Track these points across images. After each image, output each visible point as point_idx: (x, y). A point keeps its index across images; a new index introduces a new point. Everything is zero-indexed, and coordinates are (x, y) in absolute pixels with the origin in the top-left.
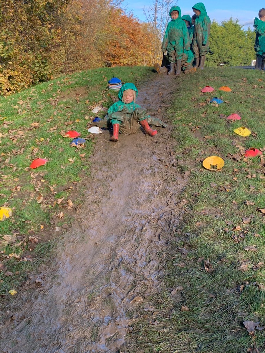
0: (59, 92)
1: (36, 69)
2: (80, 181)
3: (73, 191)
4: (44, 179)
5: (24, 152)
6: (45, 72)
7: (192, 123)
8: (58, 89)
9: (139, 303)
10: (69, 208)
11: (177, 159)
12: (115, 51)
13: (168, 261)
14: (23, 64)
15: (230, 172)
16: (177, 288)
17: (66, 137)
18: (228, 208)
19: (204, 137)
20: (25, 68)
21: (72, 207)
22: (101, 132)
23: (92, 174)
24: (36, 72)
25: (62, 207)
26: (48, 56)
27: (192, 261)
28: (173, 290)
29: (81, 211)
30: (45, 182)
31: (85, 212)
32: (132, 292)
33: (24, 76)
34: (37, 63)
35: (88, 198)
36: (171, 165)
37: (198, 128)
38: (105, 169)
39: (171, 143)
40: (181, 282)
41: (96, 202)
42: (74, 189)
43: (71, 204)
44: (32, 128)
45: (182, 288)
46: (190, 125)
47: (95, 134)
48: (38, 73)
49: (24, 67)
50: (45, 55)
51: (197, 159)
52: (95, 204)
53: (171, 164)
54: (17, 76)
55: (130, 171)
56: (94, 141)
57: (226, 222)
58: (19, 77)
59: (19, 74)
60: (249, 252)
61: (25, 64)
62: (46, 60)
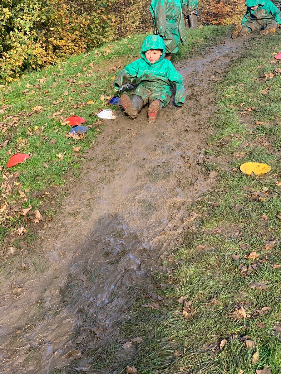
0: (92, 65)
1: (93, 36)
2: (63, 185)
3: (49, 198)
4: (18, 182)
5: (8, 144)
6: (104, 40)
7: (244, 103)
8: (92, 61)
9: (74, 358)
10: (37, 221)
11: (206, 154)
12: (218, 8)
13: (138, 299)
14: (73, 30)
15: (275, 173)
16: (134, 340)
17: (64, 124)
18: (253, 225)
19: (255, 123)
20: (76, 35)
21: (40, 221)
22: (114, 117)
23: (81, 176)
24: (93, 40)
25: (26, 220)
26: (108, 19)
27: (172, 300)
28: (127, 342)
29: (50, 225)
30: (19, 185)
31: (56, 227)
32: (70, 342)
33: (75, 46)
34: (94, 28)
35: (65, 208)
36: (195, 163)
37: (252, 109)
38: (102, 167)
39: (206, 132)
40: (143, 331)
41: (73, 214)
42: (50, 196)
43: (39, 215)
44: (32, 113)
45: (141, 340)
46: (241, 105)
47: (106, 119)
48: (95, 41)
49: (75, 33)
50: (104, 17)
51: (234, 154)
52: (72, 217)
53: (195, 161)
54: (65, 45)
55: (136, 171)
56: (98, 130)
57: (241, 246)
58: (68, 48)
59: (69, 43)
60: (256, 291)
61: (76, 30)
62: (106, 23)
